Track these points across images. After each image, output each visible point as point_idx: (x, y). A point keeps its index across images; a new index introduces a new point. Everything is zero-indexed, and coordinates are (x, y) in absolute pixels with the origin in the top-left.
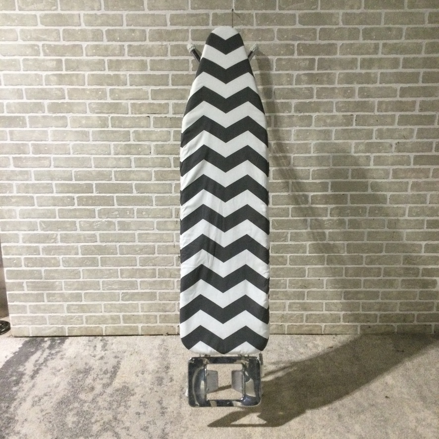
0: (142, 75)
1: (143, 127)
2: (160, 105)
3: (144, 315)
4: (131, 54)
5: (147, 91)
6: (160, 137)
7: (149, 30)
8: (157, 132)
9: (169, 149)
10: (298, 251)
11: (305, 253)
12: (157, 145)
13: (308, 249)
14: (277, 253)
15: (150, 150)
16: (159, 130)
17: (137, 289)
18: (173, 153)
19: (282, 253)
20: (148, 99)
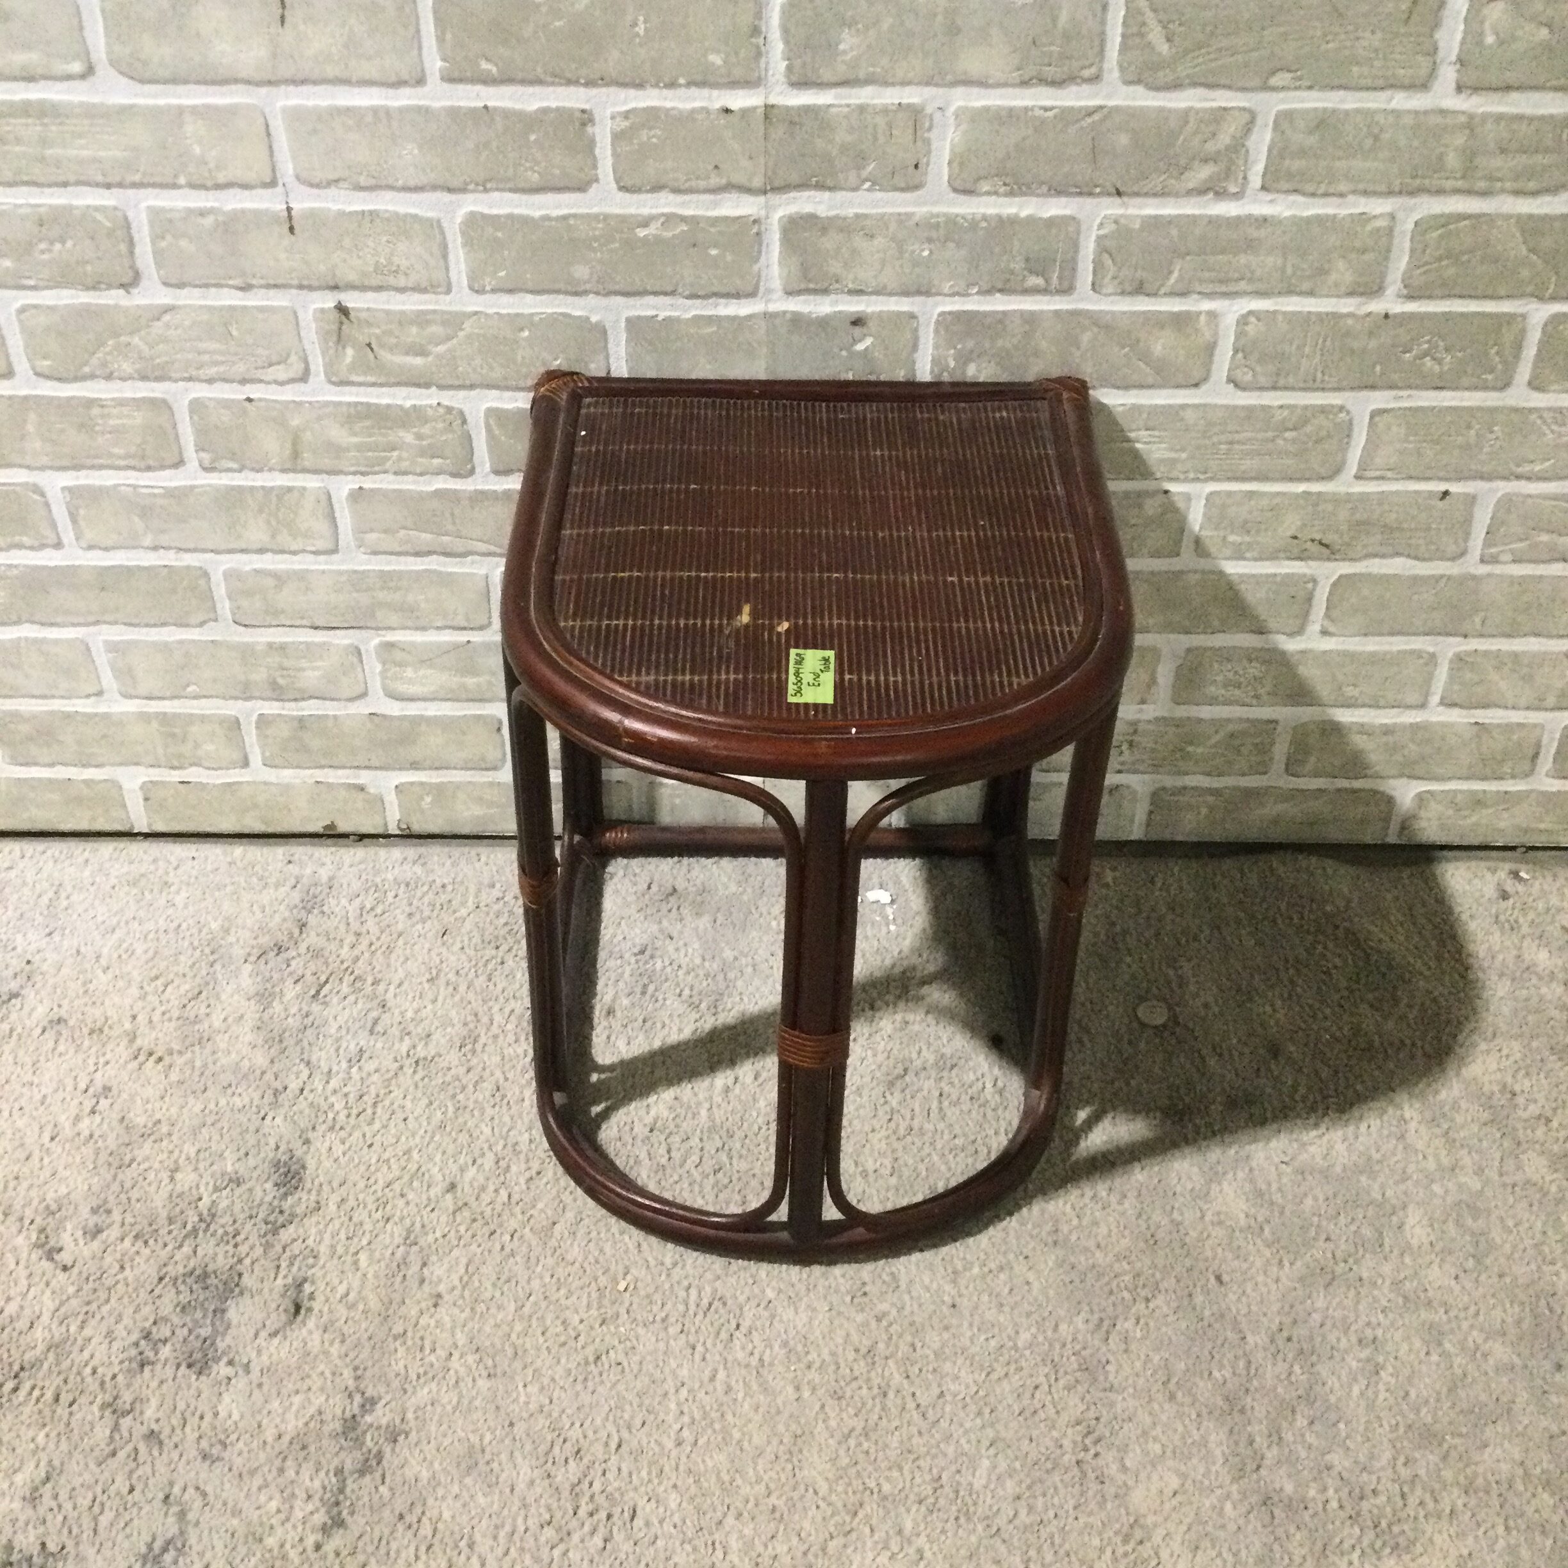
3: (145, 717)
10: (1322, 272)
11: (1375, 290)
13: (1400, 264)
14: (1140, 289)
17: (58, 545)
19: (1182, 294)
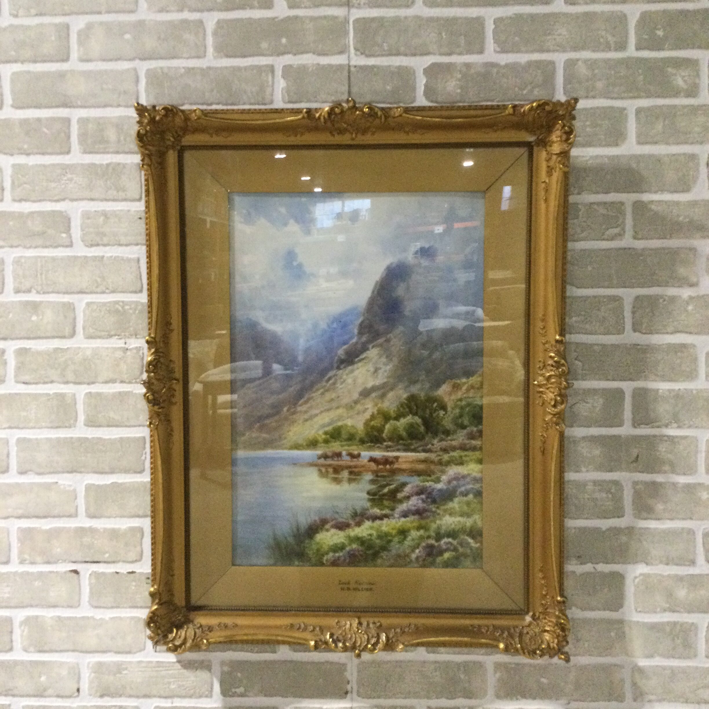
0: (58, 440)
1: (55, 606)
2: (114, 534)
4: (27, 378)
5: (75, 490)
6: (113, 638)
7: (83, 305)
8: (101, 623)
9: (139, 680)
12: (100, 664)
15: (78, 682)
16: (108, 614)
18: (154, 692)
20: (76, 515)
